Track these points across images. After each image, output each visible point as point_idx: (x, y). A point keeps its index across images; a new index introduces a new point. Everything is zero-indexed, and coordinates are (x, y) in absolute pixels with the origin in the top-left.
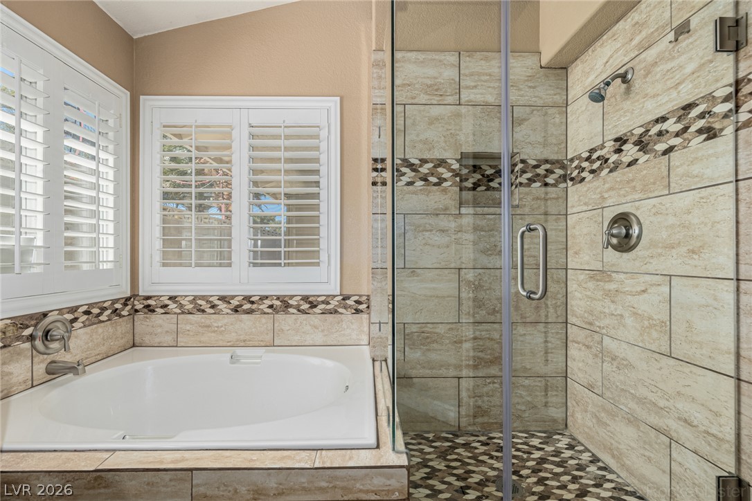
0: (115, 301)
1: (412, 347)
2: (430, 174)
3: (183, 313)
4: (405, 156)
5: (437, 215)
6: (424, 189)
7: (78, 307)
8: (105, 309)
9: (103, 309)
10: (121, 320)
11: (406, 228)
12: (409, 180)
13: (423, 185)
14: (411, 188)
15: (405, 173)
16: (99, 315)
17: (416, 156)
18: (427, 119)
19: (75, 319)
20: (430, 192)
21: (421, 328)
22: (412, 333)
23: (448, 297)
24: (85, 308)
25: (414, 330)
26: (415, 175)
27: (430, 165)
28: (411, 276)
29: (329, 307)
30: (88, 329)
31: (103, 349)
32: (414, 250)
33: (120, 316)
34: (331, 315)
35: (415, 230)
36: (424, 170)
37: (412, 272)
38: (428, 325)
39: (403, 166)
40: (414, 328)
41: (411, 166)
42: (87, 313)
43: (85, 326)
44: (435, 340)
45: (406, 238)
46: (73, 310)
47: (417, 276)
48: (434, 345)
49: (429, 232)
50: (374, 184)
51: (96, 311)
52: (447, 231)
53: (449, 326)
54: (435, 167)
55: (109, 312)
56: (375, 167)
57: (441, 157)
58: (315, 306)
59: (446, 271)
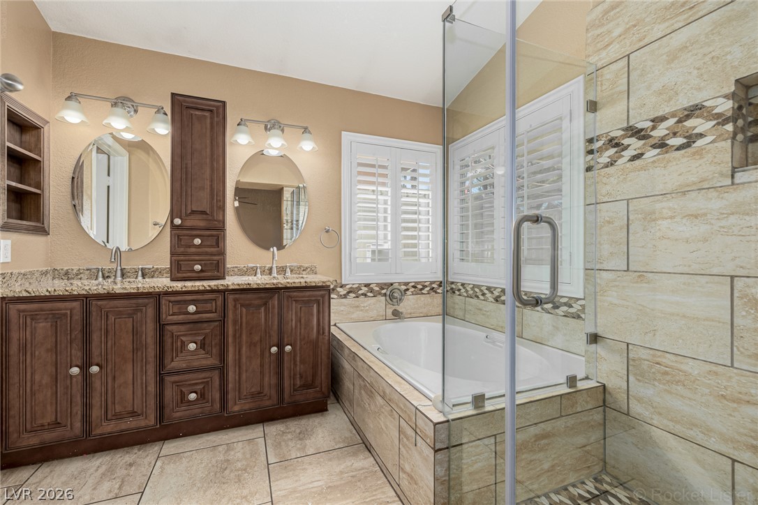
0: (432, 283)
1: (640, 378)
2: (671, 135)
3: (468, 296)
4: (628, 122)
5: (684, 193)
6: (658, 160)
7: (409, 283)
8: (426, 286)
9: (425, 287)
10: (437, 295)
11: (631, 218)
12: (635, 153)
13: (658, 154)
14: (637, 162)
15: (629, 145)
16: (421, 289)
17: (645, 118)
18: (664, 56)
19: (408, 290)
20: (669, 161)
21: (654, 356)
22: (640, 359)
23: (707, 319)
24: (413, 284)
25: (644, 357)
26: (644, 144)
27: (672, 121)
28: (637, 282)
29: (571, 310)
30: (415, 297)
31: (425, 311)
32: (643, 247)
33: (436, 292)
34: (574, 319)
35: (645, 219)
36: (660, 132)
37: (639, 276)
38: (668, 355)
39: (624, 137)
40: (643, 354)
41: (638, 133)
42: (414, 287)
43: (413, 294)
44: (679, 381)
45: (630, 231)
46: (406, 284)
47: (648, 283)
48: (679, 388)
49: (669, 221)
50: (589, 169)
51: (420, 287)
52: (705, 215)
53: (708, 367)
54: (680, 121)
55: (428, 289)
56: (590, 148)
57: (691, 104)
58: (557, 307)
59: (703, 279)
